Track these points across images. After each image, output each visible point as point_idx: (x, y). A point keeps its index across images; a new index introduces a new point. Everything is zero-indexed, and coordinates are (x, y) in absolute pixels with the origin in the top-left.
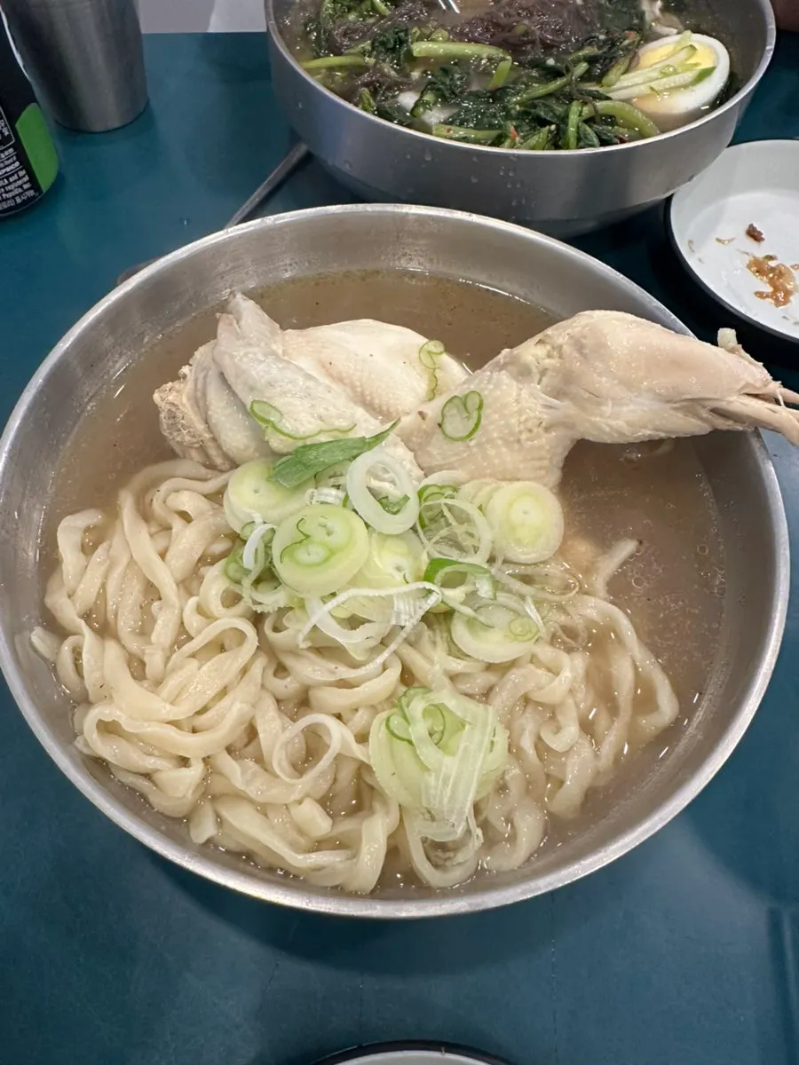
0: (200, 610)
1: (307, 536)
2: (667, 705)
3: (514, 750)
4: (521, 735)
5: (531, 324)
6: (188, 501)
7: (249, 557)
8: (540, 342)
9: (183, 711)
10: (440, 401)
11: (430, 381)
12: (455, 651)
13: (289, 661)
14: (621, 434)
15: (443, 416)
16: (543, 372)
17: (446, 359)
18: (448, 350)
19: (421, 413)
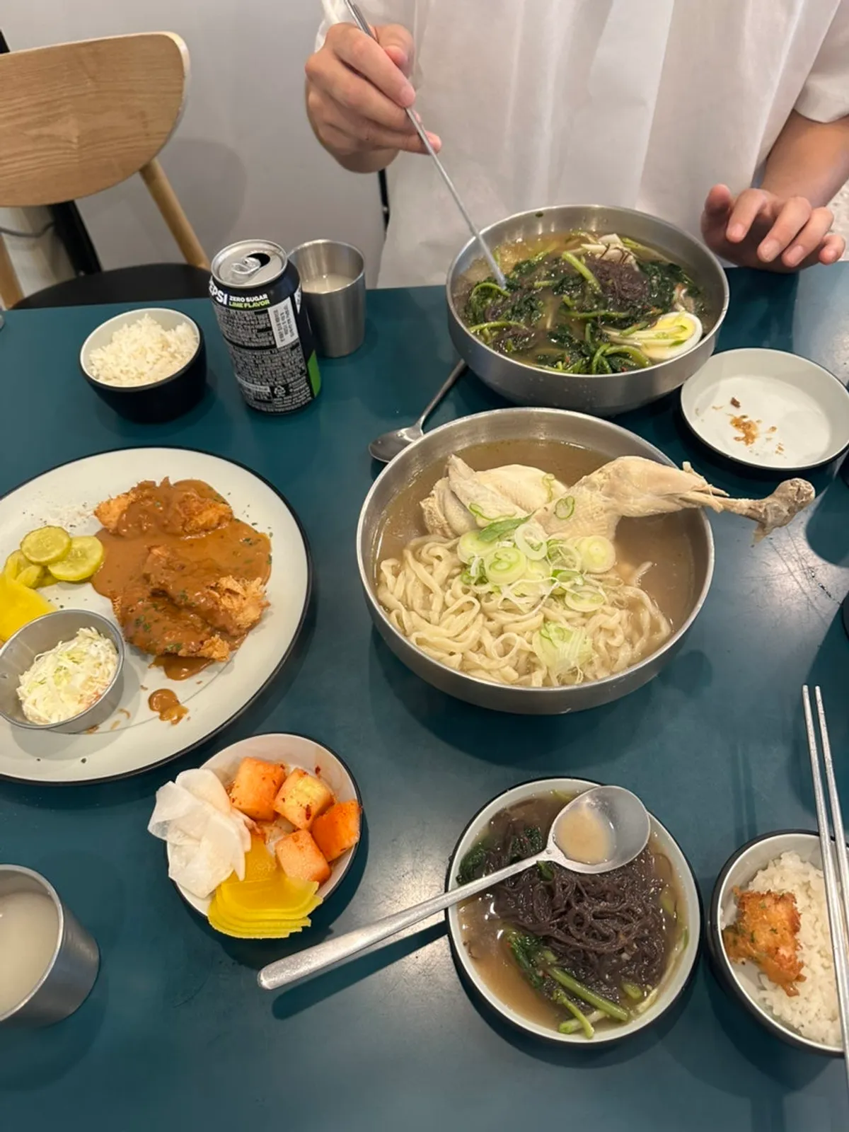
0: (452, 595)
1: (500, 559)
2: (665, 629)
3: (595, 648)
4: (598, 642)
5: (596, 462)
6: (440, 551)
7: (474, 572)
8: (600, 472)
9: (452, 633)
10: (554, 502)
11: (549, 494)
12: (567, 608)
13: (494, 615)
14: (640, 512)
15: (556, 508)
16: (602, 486)
17: (557, 483)
18: (558, 478)
19: (546, 508)
